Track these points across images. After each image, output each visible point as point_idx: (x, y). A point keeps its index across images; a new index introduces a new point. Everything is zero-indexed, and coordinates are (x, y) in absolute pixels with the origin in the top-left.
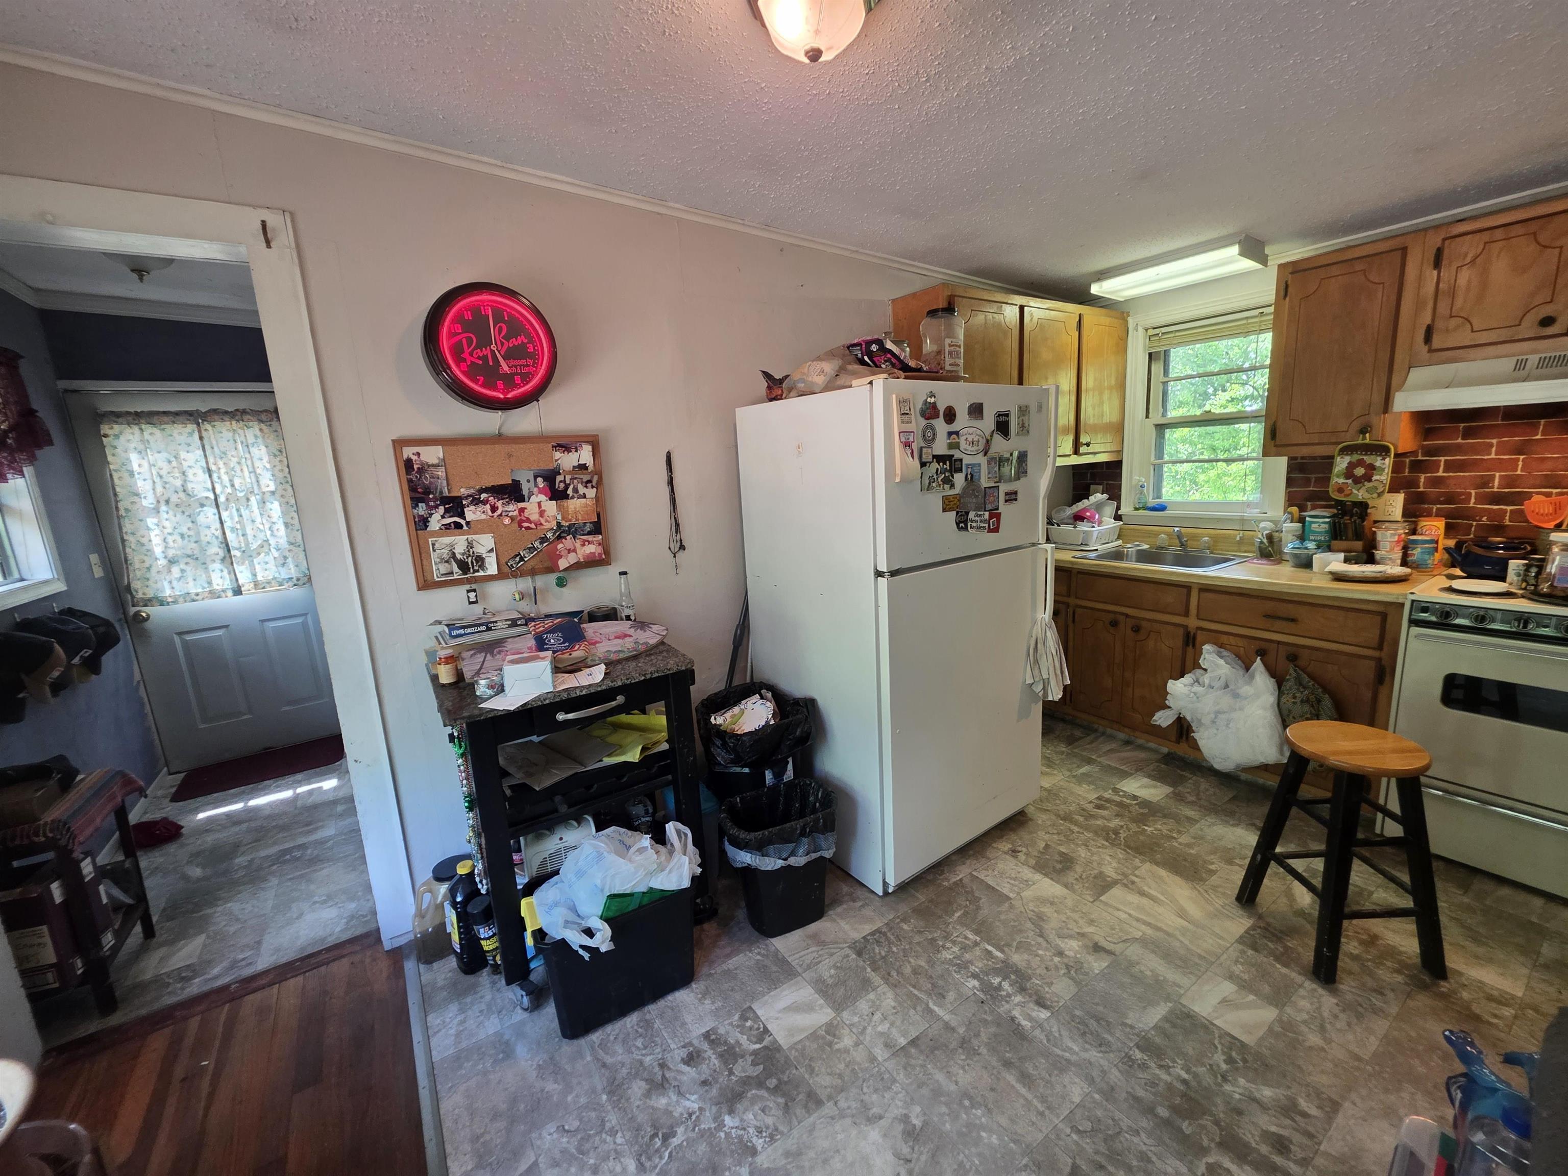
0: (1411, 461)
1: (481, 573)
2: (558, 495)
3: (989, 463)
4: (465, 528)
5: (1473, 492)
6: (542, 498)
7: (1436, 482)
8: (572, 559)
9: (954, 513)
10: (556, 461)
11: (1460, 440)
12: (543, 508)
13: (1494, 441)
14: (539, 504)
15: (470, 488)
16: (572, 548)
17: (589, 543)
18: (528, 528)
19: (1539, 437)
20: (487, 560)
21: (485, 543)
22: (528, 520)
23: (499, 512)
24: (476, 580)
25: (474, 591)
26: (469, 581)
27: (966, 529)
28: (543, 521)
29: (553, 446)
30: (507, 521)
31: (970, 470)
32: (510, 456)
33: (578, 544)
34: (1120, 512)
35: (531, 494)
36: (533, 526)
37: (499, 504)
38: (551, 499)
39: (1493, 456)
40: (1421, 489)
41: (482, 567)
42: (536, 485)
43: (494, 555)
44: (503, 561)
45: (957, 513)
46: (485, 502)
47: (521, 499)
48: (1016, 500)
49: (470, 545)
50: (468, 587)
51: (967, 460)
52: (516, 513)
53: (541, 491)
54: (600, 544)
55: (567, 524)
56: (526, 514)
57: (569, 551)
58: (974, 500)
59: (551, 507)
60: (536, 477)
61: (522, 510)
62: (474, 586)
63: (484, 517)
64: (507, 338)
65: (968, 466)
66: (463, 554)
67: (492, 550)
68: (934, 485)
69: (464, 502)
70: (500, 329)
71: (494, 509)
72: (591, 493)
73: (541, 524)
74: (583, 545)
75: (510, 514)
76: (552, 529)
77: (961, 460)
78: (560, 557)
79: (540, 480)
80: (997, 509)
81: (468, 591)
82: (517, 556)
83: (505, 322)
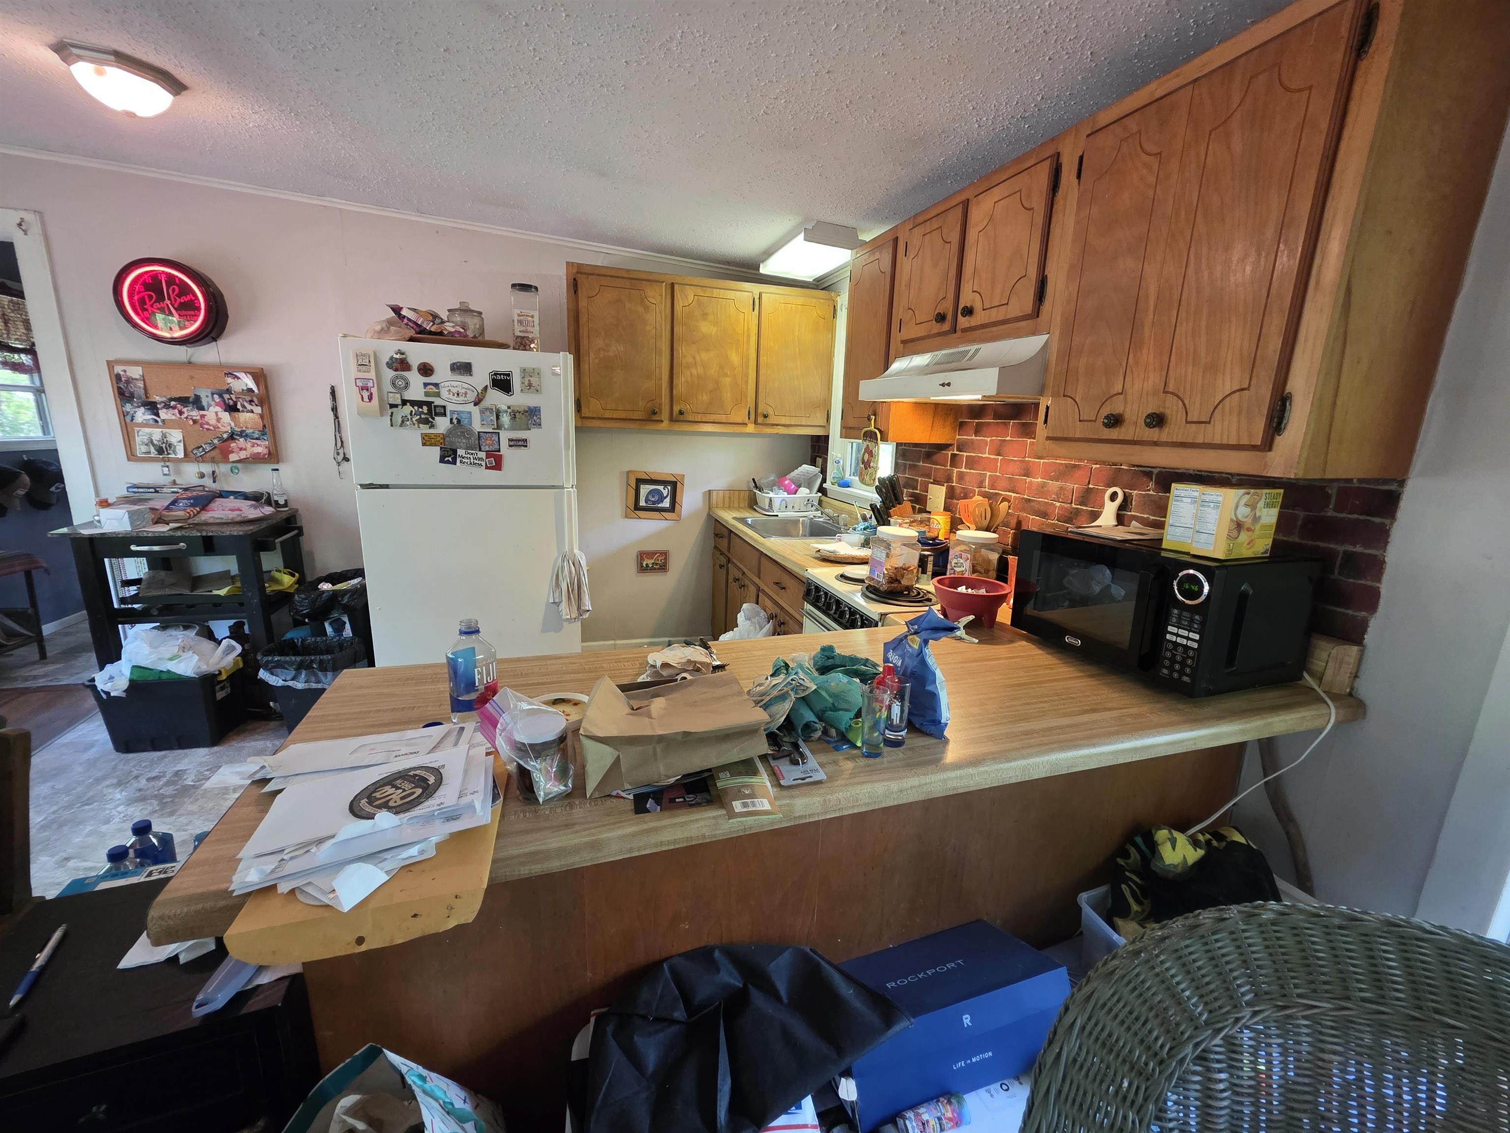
0: (952, 454)
1: (173, 456)
2: (232, 409)
3: (482, 412)
4: (160, 423)
5: (977, 490)
6: (218, 409)
7: (961, 476)
8: (243, 455)
9: (439, 448)
10: (228, 384)
11: (974, 437)
12: (220, 416)
13: (989, 439)
14: (216, 413)
15: (163, 397)
16: (244, 447)
17: (258, 445)
18: (208, 429)
19: (1008, 438)
20: (177, 447)
21: (175, 436)
22: (208, 424)
23: (185, 415)
24: (169, 460)
25: (167, 467)
26: (163, 460)
27: (454, 462)
28: (219, 425)
29: (225, 374)
30: (191, 422)
31: (455, 416)
32: (192, 378)
33: (249, 445)
34: (824, 485)
35: (209, 406)
36: (212, 428)
37: (185, 410)
38: (225, 411)
39: (987, 455)
40: (954, 484)
41: (175, 452)
42: (213, 400)
43: (182, 444)
44: (189, 449)
45: (441, 448)
46: (174, 408)
47: (202, 409)
48: (526, 446)
49: (164, 436)
50: (162, 464)
51: (450, 407)
52: (198, 418)
53: (217, 404)
54: (266, 447)
55: (240, 430)
56: (206, 419)
57: (241, 449)
58: (464, 441)
59: (225, 416)
60: (213, 394)
61: (203, 416)
62: (167, 464)
63: (174, 417)
64: (179, 296)
65: (452, 412)
66: (159, 441)
67: (180, 441)
68: (408, 423)
69: (158, 406)
70: (174, 290)
71: (181, 413)
72: (258, 410)
73: (219, 428)
74: (253, 446)
75: (194, 418)
76: (227, 432)
77: (444, 407)
78: (233, 452)
79: (216, 396)
80: (499, 451)
81: (163, 466)
82: (199, 447)
83: (177, 285)
